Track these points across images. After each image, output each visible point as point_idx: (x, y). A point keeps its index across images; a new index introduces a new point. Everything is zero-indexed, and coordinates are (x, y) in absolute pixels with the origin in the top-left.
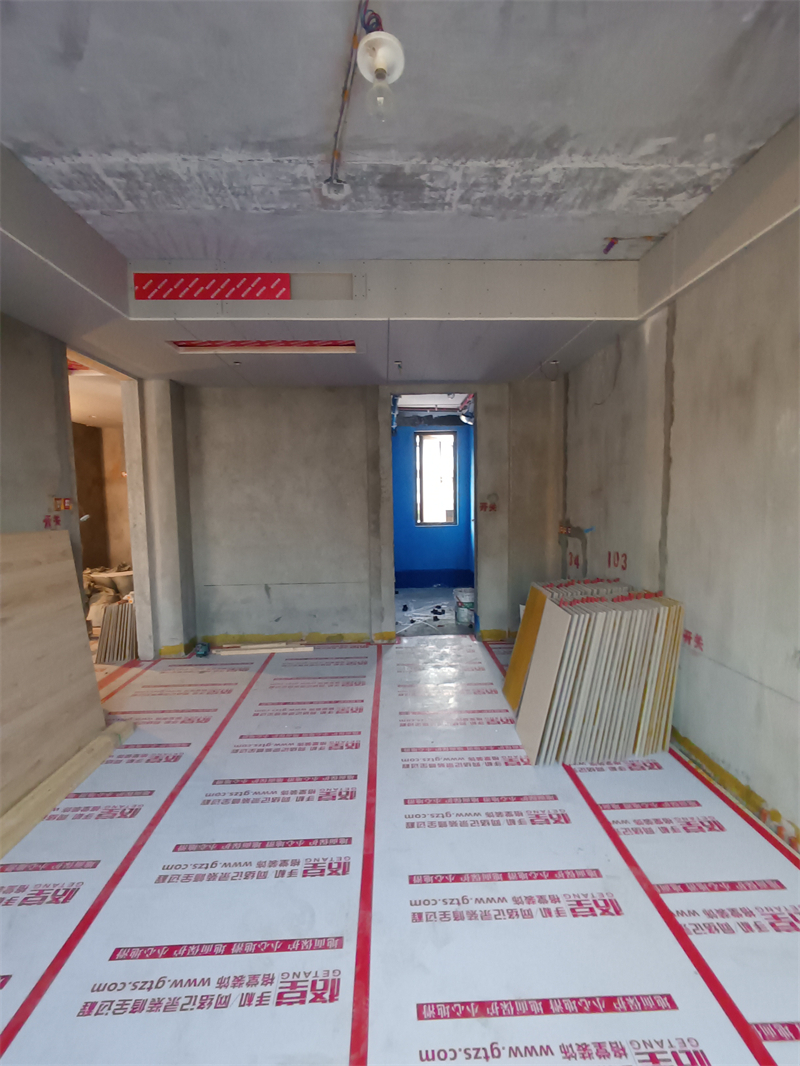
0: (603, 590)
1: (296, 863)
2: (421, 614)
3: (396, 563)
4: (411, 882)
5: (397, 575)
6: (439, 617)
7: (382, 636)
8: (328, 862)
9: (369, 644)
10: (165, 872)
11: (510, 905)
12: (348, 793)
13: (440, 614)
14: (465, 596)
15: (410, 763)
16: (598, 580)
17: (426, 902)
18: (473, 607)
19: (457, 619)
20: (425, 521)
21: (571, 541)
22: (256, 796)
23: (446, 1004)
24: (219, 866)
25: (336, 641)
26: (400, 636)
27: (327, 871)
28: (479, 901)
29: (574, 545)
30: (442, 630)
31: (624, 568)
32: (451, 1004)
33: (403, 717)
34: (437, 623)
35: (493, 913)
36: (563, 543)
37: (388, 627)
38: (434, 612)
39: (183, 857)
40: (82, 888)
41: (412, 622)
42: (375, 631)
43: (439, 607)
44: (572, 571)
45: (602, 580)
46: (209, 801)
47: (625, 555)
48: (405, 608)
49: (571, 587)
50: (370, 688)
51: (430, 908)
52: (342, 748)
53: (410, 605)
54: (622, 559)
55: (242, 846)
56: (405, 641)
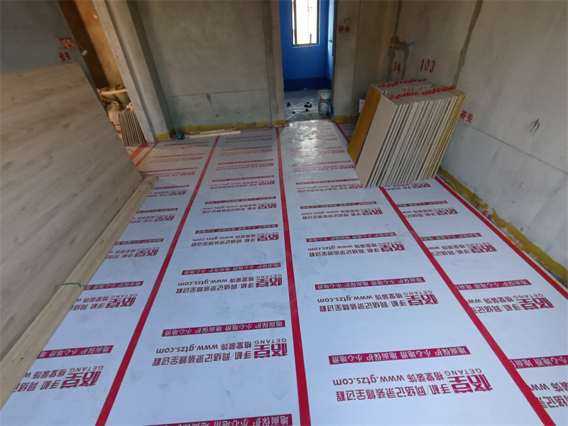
0: (417, 87)
1: (251, 279)
2: (298, 109)
3: (284, 76)
4: (317, 289)
5: (285, 82)
6: (309, 109)
7: (278, 123)
8: (269, 278)
9: (271, 128)
10: (180, 287)
11: (374, 300)
12: (274, 236)
13: (309, 107)
14: (325, 95)
15: (306, 215)
16: (413, 80)
17: (327, 300)
18: (330, 101)
19: (319, 110)
20: (298, 43)
21: (397, 52)
22: (222, 240)
23: (345, 356)
24: (209, 282)
25: (253, 127)
26: (288, 122)
27: (270, 284)
28: (356, 298)
29: (399, 55)
30: (311, 117)
31: (431, 71)
32: (347, 356)
33: (294, 167)
34: (308, 113)
35: (365, 305)
36: (391, 55)
37: (281, 117)
38: (306, 106)
39: (187, 278)
40: (137, 297)
41: (294, 113)
42: (274, 120)
43: (308, 103)
44: (395, 75)
45: (415, 81)
46: (195, 244)
47: (434, 62)
48: (289, 105)
49: (396, 86)
50: (276, 152)
51: (330, 303)
52: (266, 207)
53: (291, 103)
54: (431, 64)
55: (219, 270)
56: (291, 125)
